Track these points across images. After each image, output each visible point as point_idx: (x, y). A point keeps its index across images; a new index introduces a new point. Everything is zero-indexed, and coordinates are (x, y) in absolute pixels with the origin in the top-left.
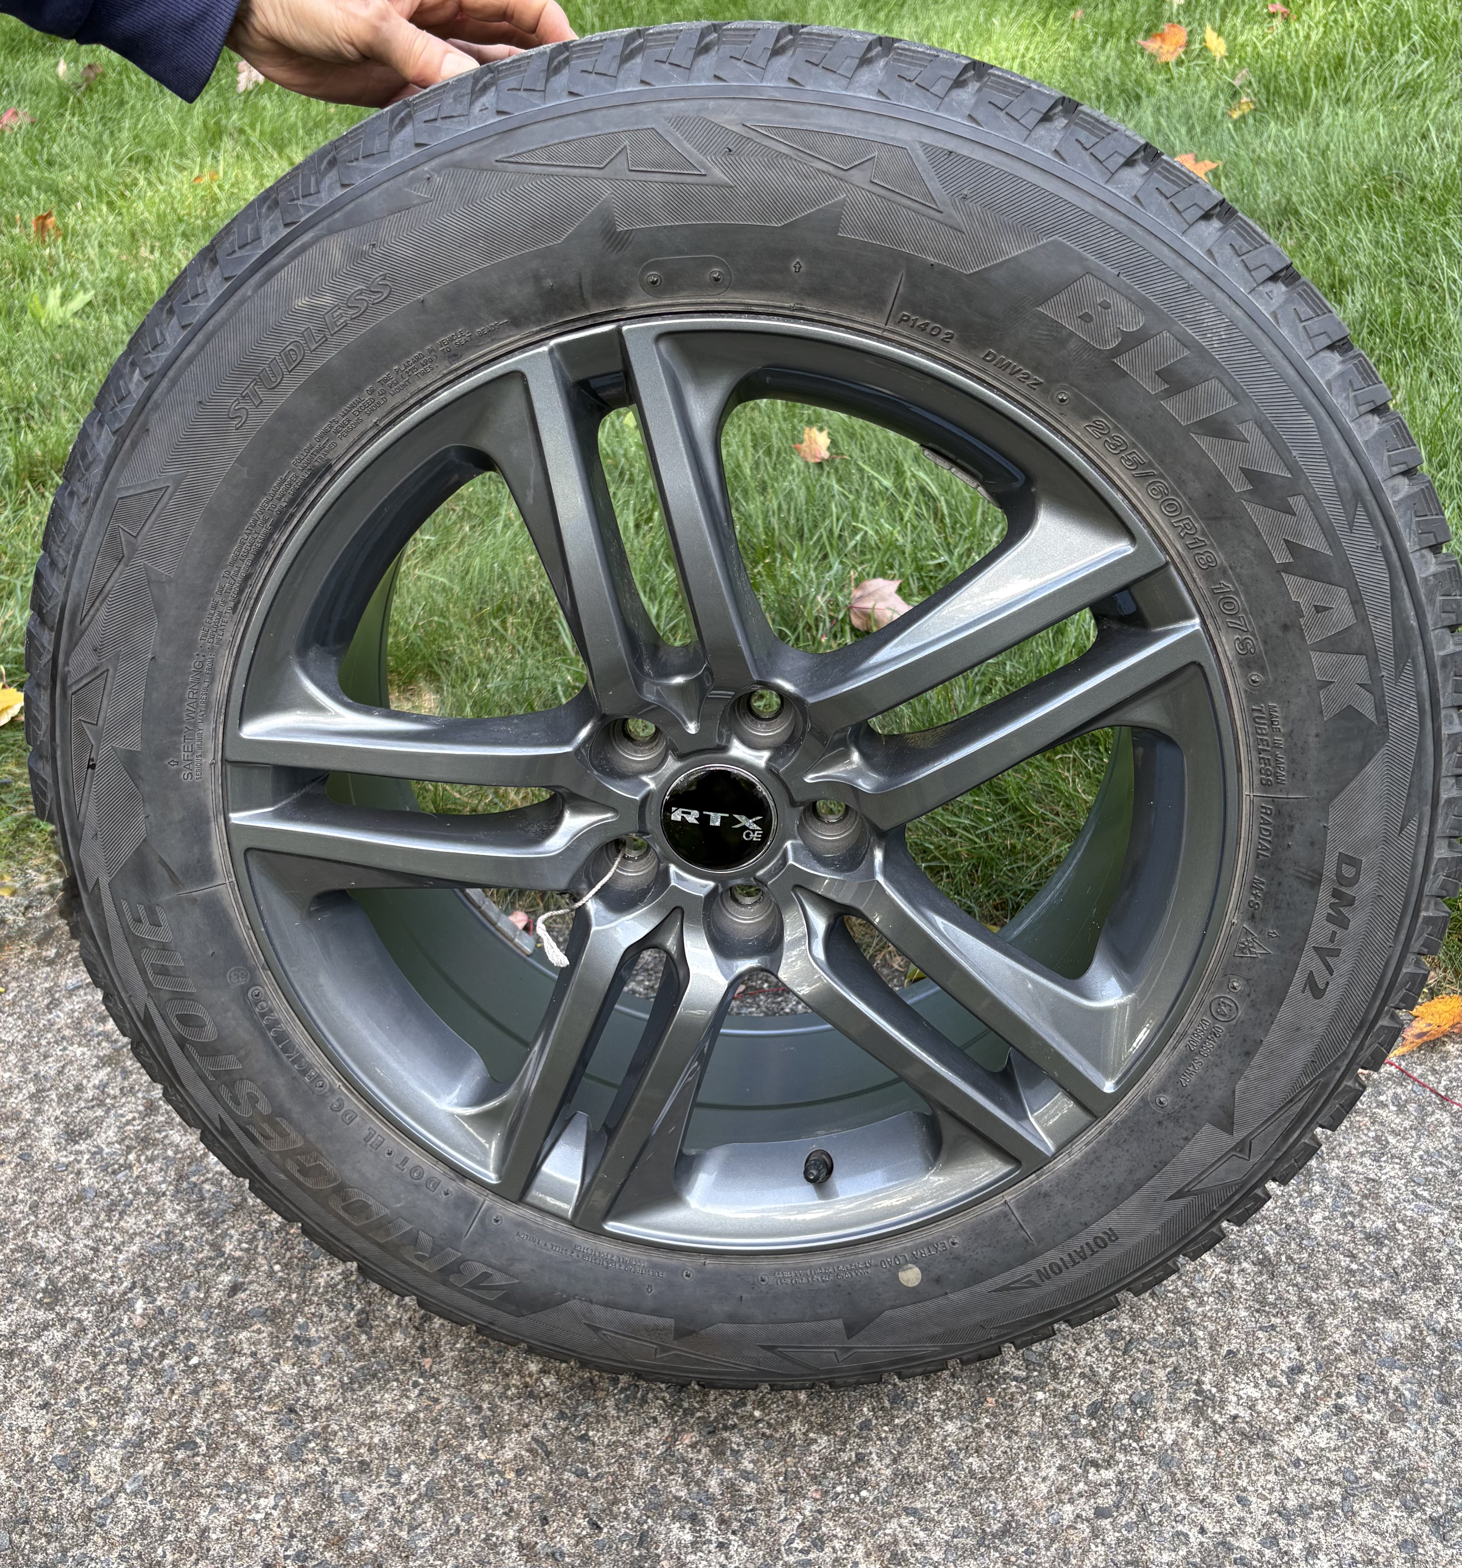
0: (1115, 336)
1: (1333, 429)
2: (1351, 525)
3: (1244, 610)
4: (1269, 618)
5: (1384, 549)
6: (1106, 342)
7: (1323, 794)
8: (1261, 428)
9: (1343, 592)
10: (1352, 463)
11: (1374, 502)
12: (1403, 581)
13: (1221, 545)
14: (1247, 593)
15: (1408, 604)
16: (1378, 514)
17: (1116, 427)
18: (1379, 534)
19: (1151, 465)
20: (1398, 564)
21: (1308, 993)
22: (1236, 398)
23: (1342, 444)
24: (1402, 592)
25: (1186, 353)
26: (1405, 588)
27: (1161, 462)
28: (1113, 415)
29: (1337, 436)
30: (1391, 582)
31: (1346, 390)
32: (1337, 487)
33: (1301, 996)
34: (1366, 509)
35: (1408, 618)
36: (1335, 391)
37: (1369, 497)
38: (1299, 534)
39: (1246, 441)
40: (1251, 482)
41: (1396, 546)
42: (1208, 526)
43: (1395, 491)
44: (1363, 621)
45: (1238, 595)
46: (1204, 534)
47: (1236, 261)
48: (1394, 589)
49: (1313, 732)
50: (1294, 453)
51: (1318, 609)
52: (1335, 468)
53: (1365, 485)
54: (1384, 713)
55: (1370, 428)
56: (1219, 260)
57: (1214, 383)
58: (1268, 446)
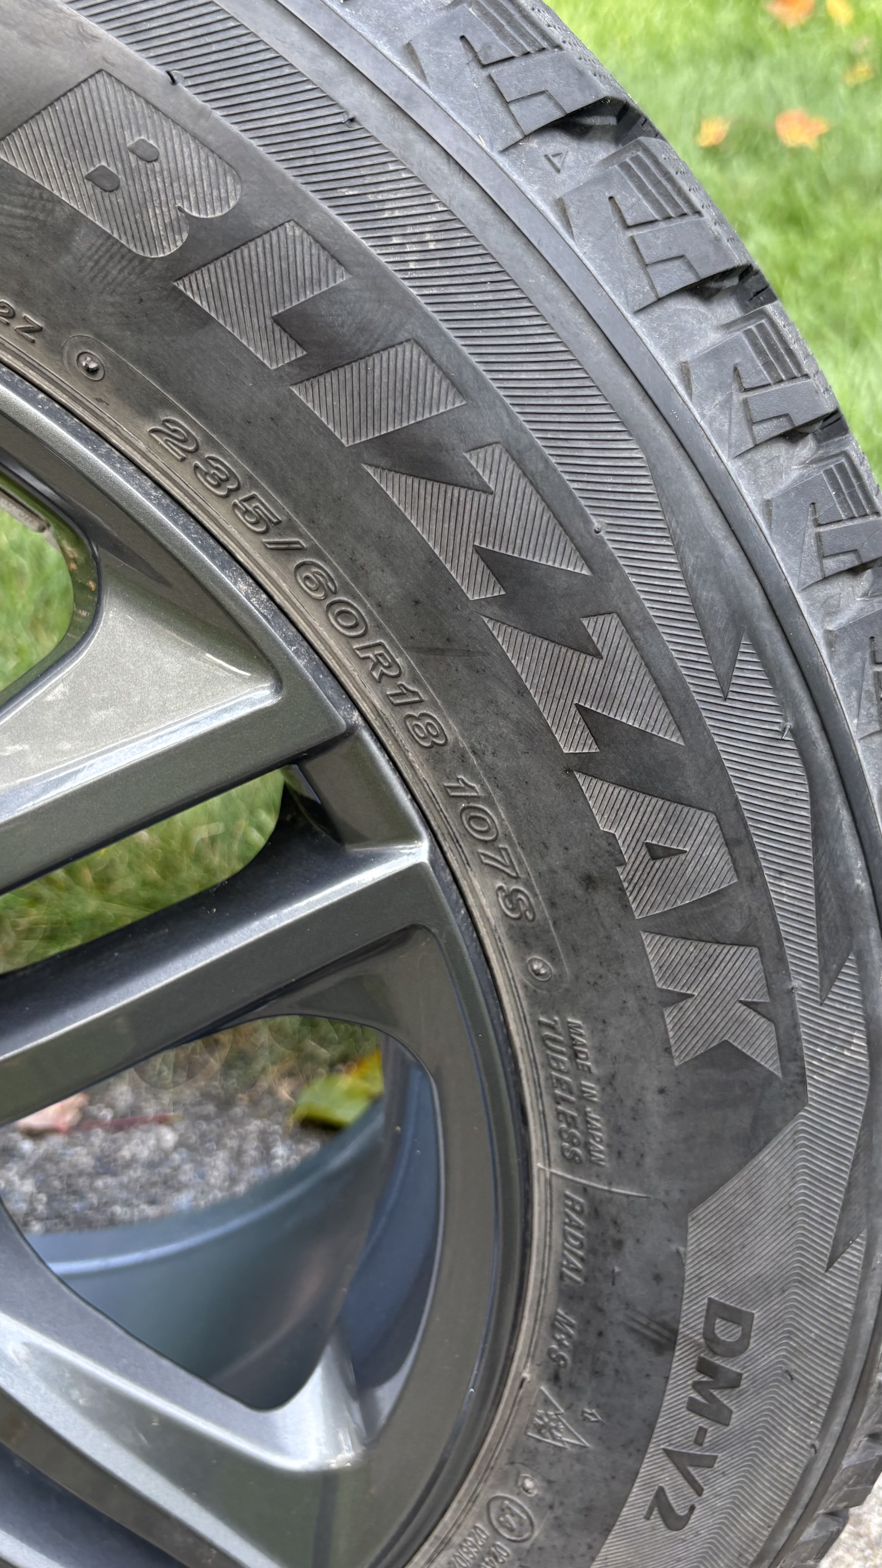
0: (172, 227)
1: (688, 474)
2: (724, 683)
3: (507, 836)
4: (556, 859)
5: (798, 734)
6: (153, 241)
7: (676, 1195)
8: (519, 463)
9: (706, 821)
10: (730, 550)
11: (777, 636)
12: (839, 801)
13: (452, 706)
14: (510, 806)
15: (851, 845)
16: (786, 660)
17: (209, 439)
18: (786, 703)
19: (292, 528)
20: (829, 766)
21: (656, 1519)
22: (461, 392)
23: (706, 510)
24: (837, 821)
25: (342, 278)
26: (845, 815)
27: (311, 522)
28: (199, 413)
29: (696, 489)
30: (814, 802)
31: (722, 386)
32: (694, 601)
33: (642, 1523)
34: (760, 652)
35: (849, 875)
36: (696, 388)
37: (767, 625)
38: (609, 697)
39: (487, 491)
40: (500, 580)
41: (824, 728)
42: (421, 663)
43: (830, 610)
44: (751, 879)
45: (492, 805)
46: (415, 680)
47: (474, 77)
48: (818, 816)
49: (653, 1082)
50: (596, 523)
51: (655, 853)
52: (691, 560)
53: (758, 599)
54: (797, 1057)
55: (777, 473)
56: (430, 69)
57: (410, 352)
58: (535, 505)
